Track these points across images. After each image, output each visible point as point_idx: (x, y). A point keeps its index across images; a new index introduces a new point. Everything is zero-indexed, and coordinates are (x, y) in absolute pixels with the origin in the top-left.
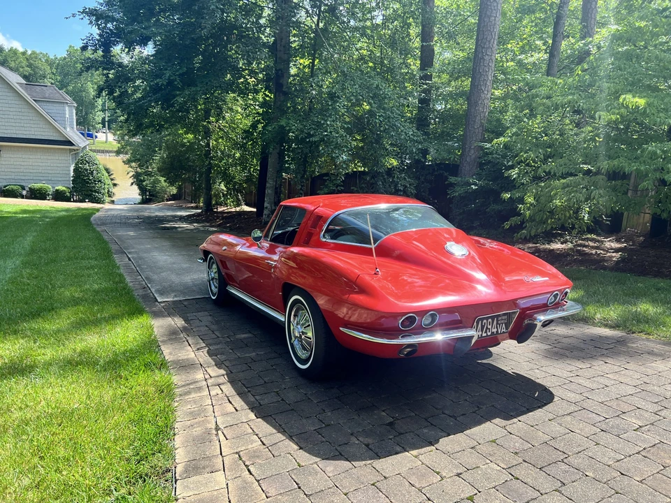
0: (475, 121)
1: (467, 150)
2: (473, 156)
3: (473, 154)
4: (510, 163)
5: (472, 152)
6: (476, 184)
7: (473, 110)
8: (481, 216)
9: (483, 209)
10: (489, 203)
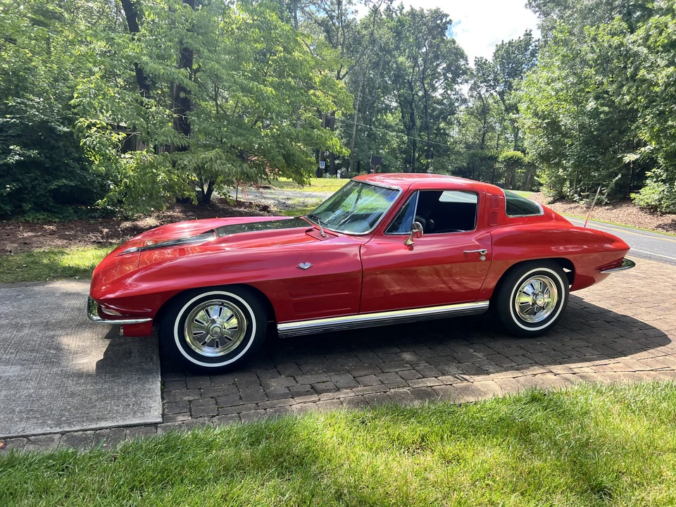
8: (25, 196)
9: (30, 186)
10: (36, 179)
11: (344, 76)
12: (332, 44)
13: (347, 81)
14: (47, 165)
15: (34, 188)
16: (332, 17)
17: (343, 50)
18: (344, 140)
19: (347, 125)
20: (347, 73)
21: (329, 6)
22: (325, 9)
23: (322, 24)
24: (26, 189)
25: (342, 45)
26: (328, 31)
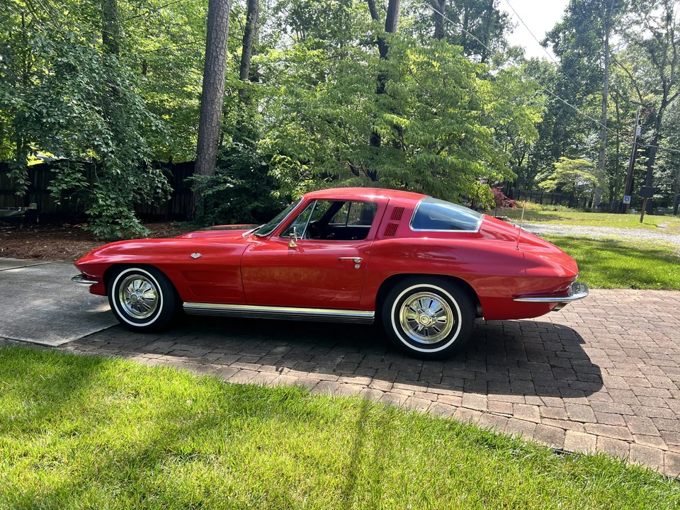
0: (212, 119)
1: (205, 147)
2: (212, 154)
3: (211, 152)
4: (264, 164)
5: (211, 150)
6: (230, 182)
7: (209, 108)
8: (235, 214)
9: (238, 207)
10: (243, 201)
11: (673, 99)
12: (657, 64)
13: (676, 104)
14: (253, 191)
15: (241, 208)
16: (659, 35)
17: (673, 70)
18: (668, 171)
19: (673, 154)
20: (677, 95)
21: (658, 24)
22: (651, 28)
23: (646, 43)
24: (235, 208)
25: (673, 64)
26: (651, 51)
